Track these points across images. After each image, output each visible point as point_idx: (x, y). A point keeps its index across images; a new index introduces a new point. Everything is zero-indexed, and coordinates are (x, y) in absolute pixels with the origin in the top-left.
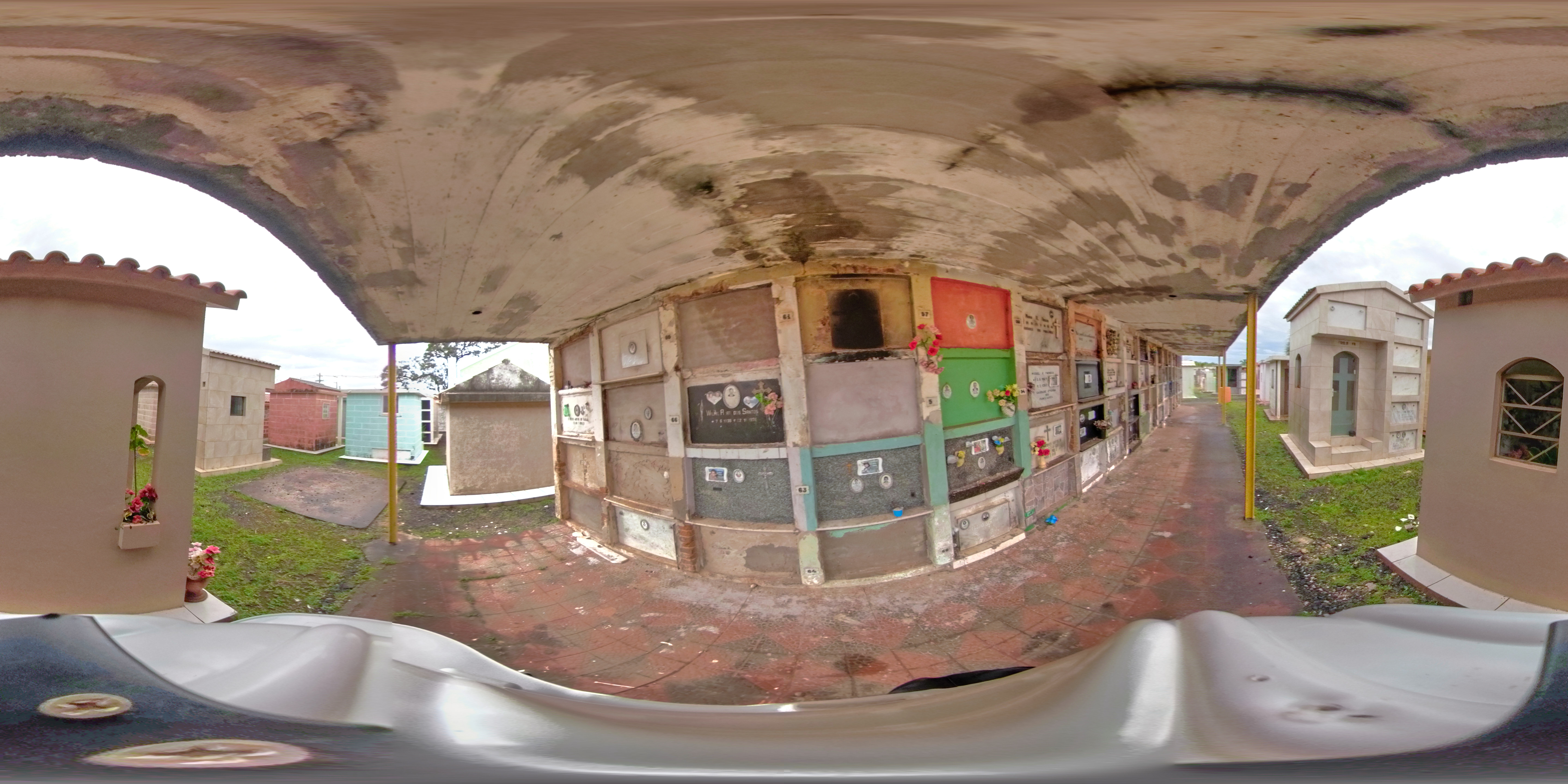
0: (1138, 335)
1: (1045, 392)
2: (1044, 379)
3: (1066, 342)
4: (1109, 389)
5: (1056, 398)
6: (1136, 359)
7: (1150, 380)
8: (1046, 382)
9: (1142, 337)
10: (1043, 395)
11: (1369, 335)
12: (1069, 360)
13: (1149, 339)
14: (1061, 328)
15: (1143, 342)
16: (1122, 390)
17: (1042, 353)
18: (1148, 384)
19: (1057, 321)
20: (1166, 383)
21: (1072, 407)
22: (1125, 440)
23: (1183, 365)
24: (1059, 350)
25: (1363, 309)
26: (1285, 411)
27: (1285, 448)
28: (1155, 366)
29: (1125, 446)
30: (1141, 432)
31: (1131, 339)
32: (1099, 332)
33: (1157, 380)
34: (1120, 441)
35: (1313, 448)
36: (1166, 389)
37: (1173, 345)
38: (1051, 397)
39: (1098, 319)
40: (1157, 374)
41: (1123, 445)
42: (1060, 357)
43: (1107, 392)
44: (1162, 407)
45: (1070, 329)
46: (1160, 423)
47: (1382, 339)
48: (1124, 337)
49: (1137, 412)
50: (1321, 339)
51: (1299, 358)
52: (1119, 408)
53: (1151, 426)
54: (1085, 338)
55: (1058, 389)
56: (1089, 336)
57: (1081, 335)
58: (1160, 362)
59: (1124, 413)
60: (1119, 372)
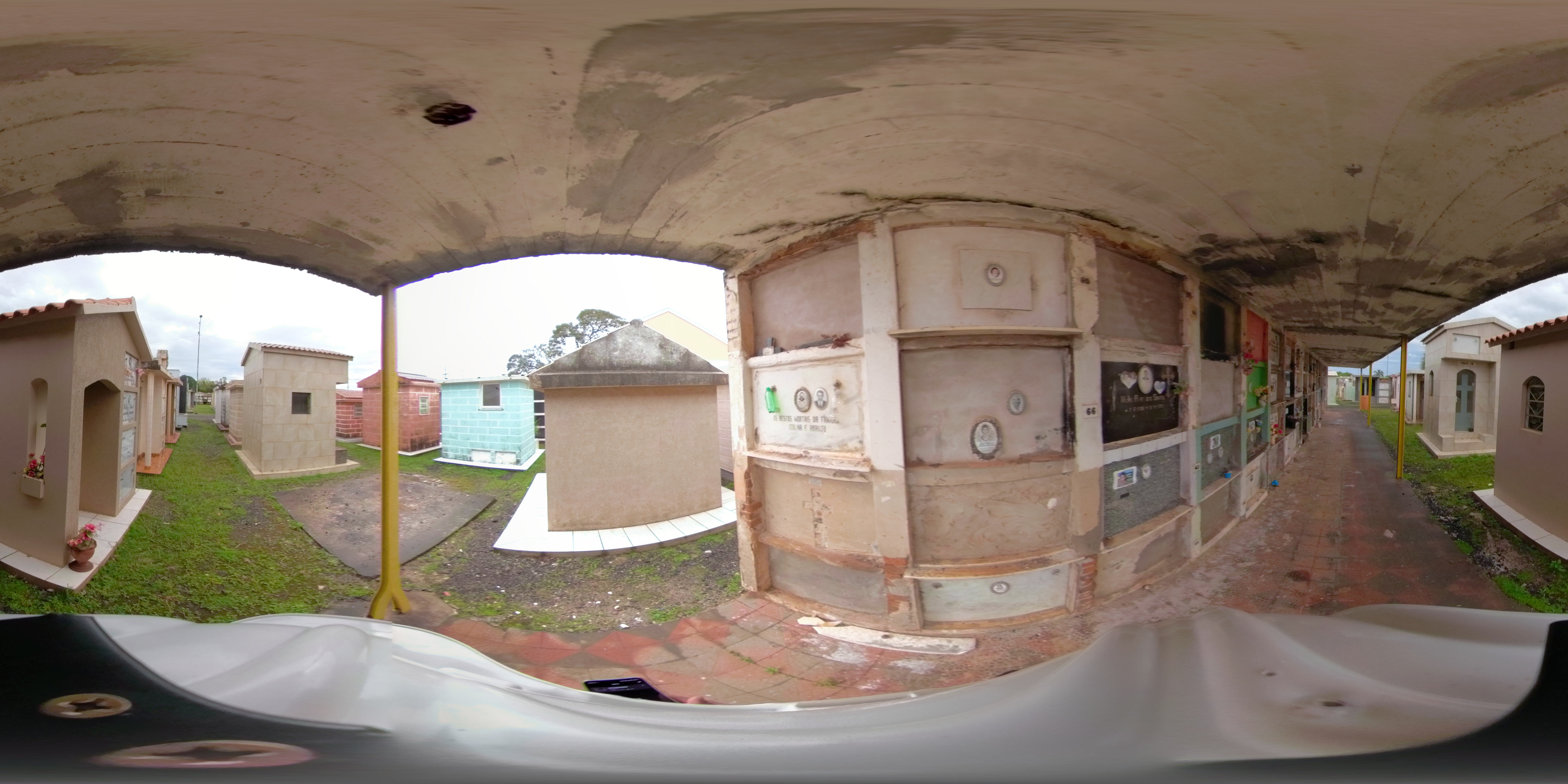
3: (1281, 358)
5: (1275, 396)
6: (1307, 370)
7: (1312, 387)
11: (1482, 358)
16: (1301, 394)
18: (1311, 390)
19: (1278, 343)
20: (1320, 391)
21: (1282, 404)
23: (1329, 374)
25: (1478, 339)
26: (1420, 416)
27: (1421, 443)
28: (1315, 376)
30: (1307, 430)
31: (1306, 356)
34: (1298, 433)
35: (1441, 439)
36: (1320, 396)
42: (1279, 369)
44: (1317, 411)
45: (1284, 349)
47: (1492, 360)
49: (1306, 412)
50: (1448, 361)
51: (1432, 373)
52: (1299, 407)
53: (1312, 426)
55: (1276, 391)
56: (1289, 354)
58: (1318, 372)
59: (1301, 411)
60: (1300, 380)
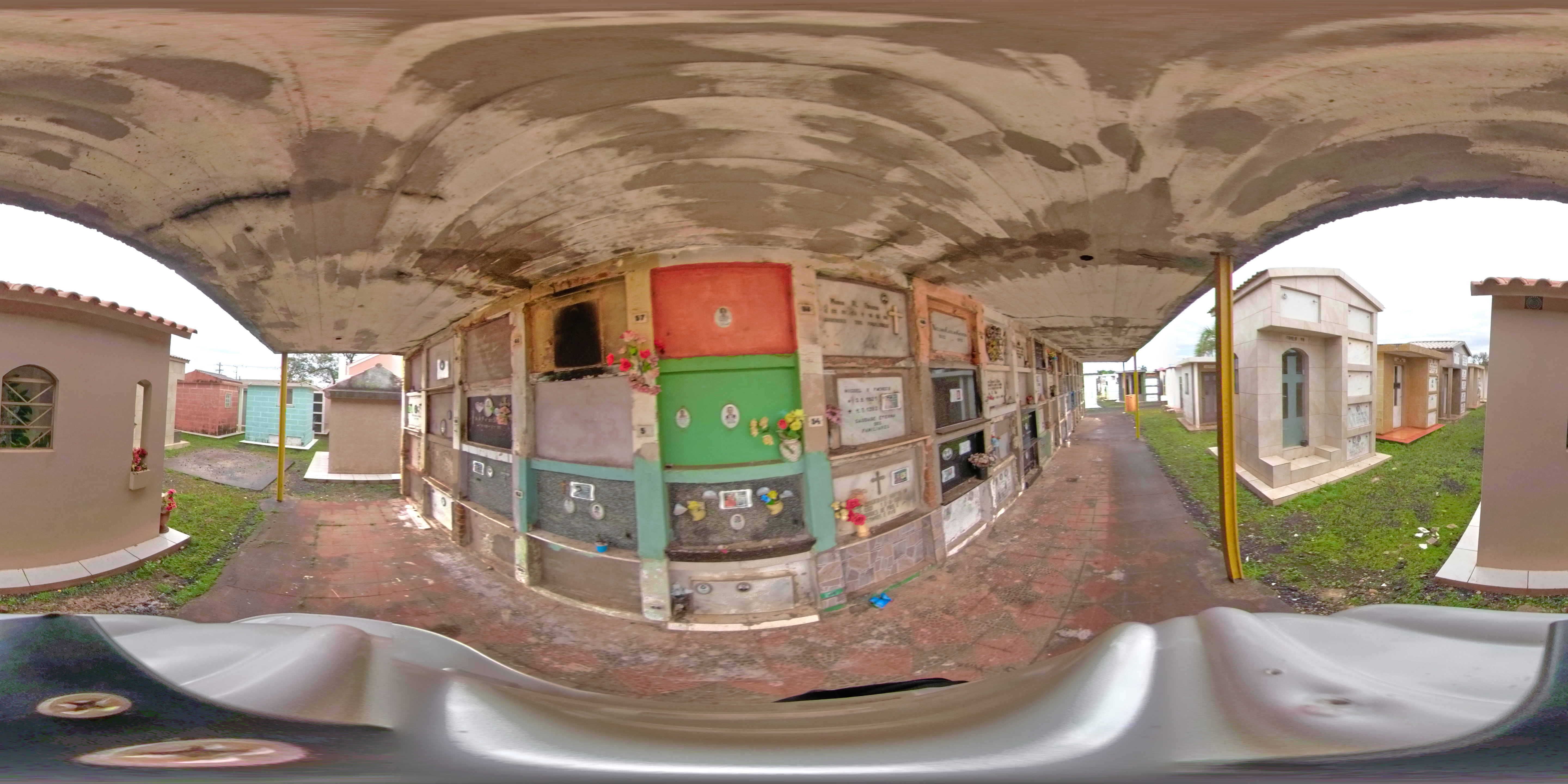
0: (1033, 336)
1: (873, 419)
2: (870, 399)
3: (913, 341)
4: (992, 408)
5: (897, 427)
6: (1030, 367)
7: (1049, 392)
8: (875, 403)
9: (1037, 338)
10: (870, 425)
12: (918, 368)
13: (1047, 342)
14: (904, 320)
15: (1039, 345)
16: (1012, 408)
17: (865, 358)
18: (1046, 398)
19: (896, 308)
20: (1067, 395)
21: (925, 441)
22: (1019, 473)
23: (1084, 373)
24: (900, 352)
28: (1054, 375)
29: (1020, 480)
30: (1040, 458)
31: (1023, 341)
32: (974, 328)
33: (1057, 392)
34: (1012, 473)
35: (1269, 467)
36: (1068, 402)
37: (1076, 350)
38: (885, 427)
39: (971, 309)
40: (1057, 385)
41: (1017, 479)
42: (902, 364)
43: (987, 414)
44: (1065, 422)
45: (919, 321)
46: (1064, 441)
48: (1014, 338)
49: (1034, 433)
52: (1010, 431)
53: (1053, 447)
54: (949, 336)
55: (900, 415)
56: (957, 333)
57: (942, 330)
58: (1060, 370)
59: (1016, 438)
60: (1007, 383)
